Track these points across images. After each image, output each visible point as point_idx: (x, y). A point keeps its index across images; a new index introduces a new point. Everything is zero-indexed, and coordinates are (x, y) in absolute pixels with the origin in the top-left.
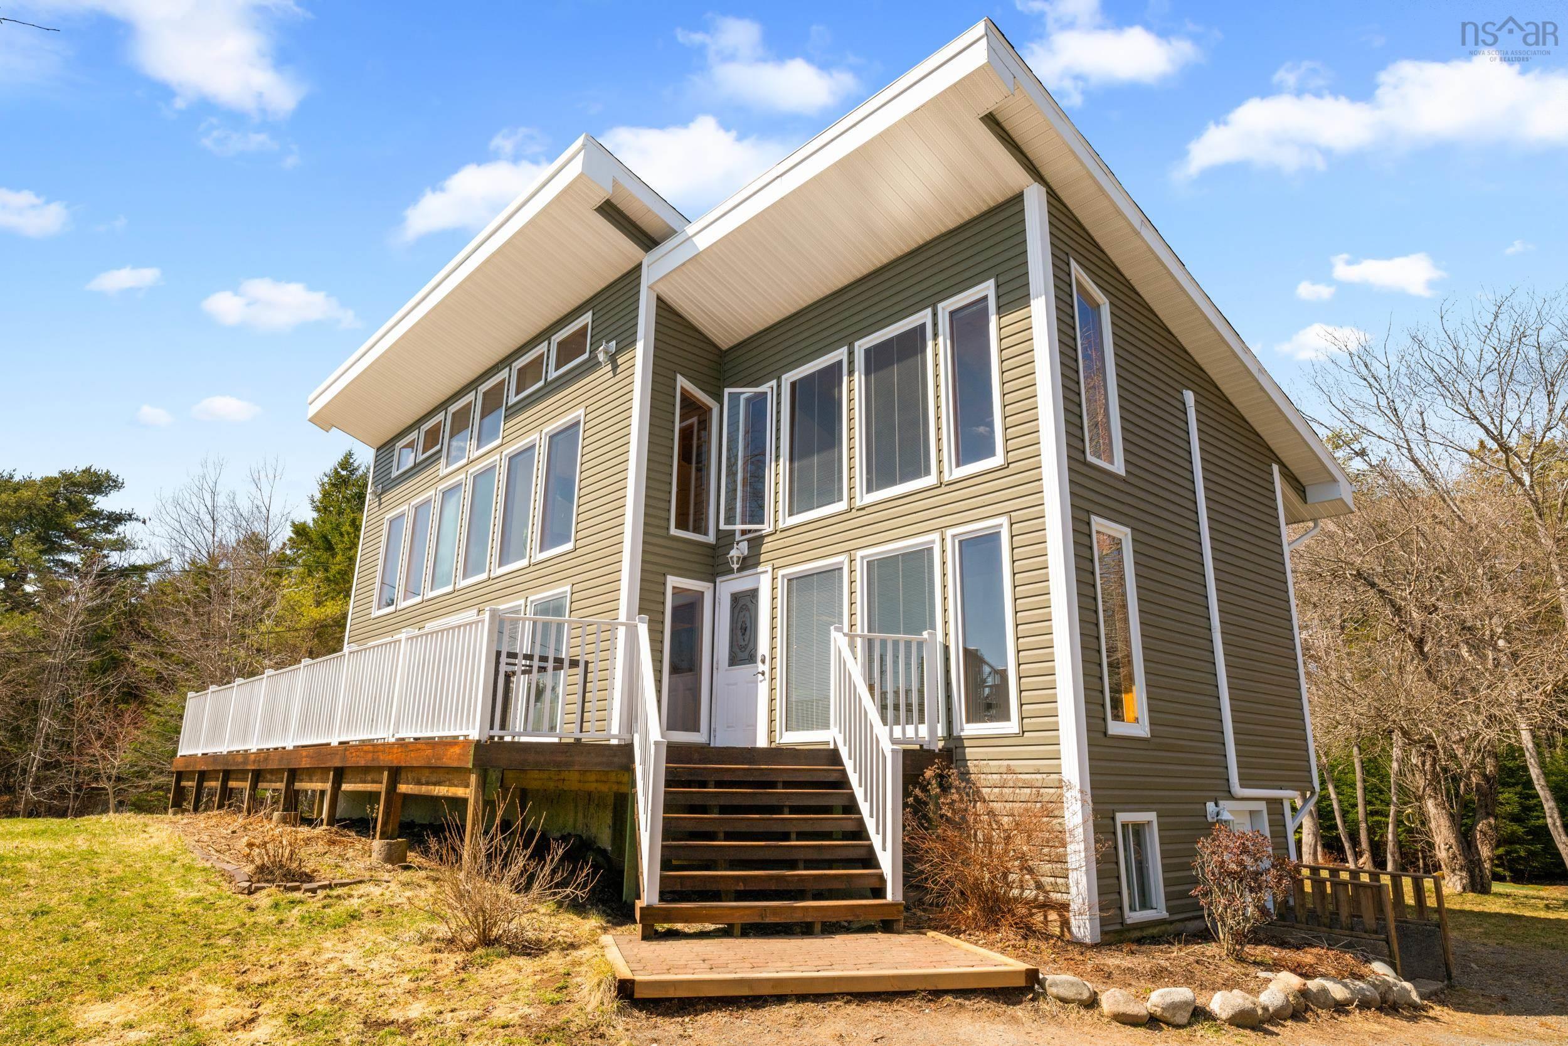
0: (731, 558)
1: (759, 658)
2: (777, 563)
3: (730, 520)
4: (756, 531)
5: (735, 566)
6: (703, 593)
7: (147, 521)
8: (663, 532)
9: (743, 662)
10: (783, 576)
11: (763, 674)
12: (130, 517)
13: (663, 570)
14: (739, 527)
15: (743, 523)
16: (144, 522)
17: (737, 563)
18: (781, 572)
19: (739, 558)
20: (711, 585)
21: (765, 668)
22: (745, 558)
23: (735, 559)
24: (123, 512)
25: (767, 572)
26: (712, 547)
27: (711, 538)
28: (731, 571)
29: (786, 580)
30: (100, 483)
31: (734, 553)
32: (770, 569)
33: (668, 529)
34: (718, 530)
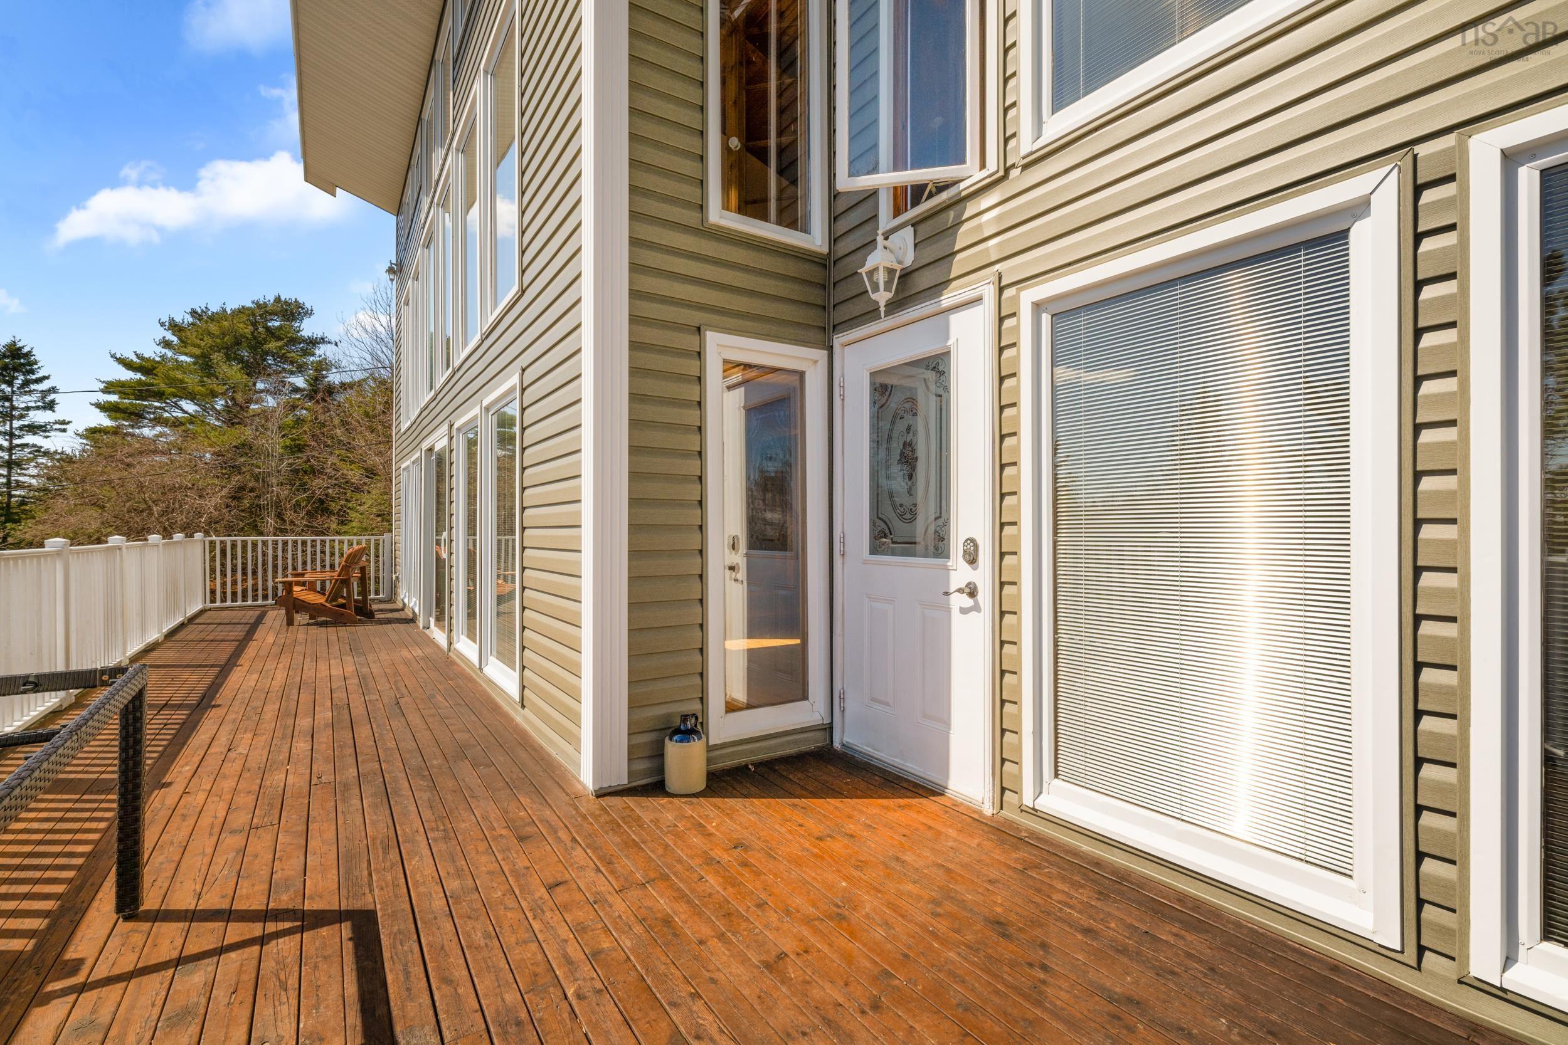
0: (871, 273)
1: (957, 547)
2: (1011, 270)
3: (865, 161)
4: (941, 188)
5: (882, 297)
6: (802, 374)
7: (339, 343)
8: (690, 217)
9: (908, 546)
10: (1038, 307)
11: (972, 592)
12: (323, 340)
13: (696, 317)
14: (886, 179)
15: (898, 164)
16: (336, 344)
17: (887, 288)
18: (1029, 296)
19: (890, 272)
20: (821, 355)
21: (983, 576)
22: (906, 275)
23: (881, 277)
24: (315, 336)
25: (978, 300)
26: (823, 262)
27: (816, 240)
28: (872, 314)
29: (1046, 319)
30: (292, 311)
31: (879, 260)
32: (989, 292)
33: (702, 208)
34: (833, 195)
